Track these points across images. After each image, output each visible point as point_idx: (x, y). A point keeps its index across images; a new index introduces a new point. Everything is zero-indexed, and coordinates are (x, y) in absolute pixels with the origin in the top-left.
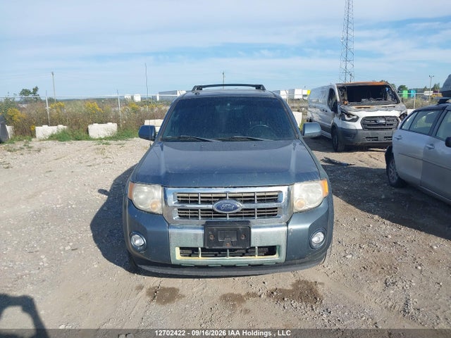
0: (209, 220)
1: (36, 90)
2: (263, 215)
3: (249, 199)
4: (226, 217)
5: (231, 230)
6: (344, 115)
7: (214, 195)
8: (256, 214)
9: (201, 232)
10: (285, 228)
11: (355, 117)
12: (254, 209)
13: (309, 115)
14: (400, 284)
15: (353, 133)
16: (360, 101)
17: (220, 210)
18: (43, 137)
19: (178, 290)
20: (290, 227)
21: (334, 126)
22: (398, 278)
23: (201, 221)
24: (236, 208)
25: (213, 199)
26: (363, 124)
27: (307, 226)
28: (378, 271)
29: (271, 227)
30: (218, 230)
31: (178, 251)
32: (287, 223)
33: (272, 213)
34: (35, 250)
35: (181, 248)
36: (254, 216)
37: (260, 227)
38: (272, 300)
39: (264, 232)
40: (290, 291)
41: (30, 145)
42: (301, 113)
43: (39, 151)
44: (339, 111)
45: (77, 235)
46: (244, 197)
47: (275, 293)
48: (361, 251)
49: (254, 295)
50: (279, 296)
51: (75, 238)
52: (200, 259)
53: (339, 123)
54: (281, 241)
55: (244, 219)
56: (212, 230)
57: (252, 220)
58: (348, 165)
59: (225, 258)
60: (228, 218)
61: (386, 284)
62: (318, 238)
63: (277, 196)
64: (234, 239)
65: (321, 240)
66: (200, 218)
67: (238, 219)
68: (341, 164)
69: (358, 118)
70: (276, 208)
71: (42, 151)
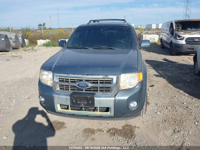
0: (74, 91)
1: (44, 24)
2: (102, 91)
3: (95, 82)
4: (83, 90)
5: (84, 97)
6: (177, 36)
7: (77, 79)
8: (99, 90)
9: (69, 97)
10: (114, 98)
11: (182, 38)
12: (98, 87)
13: (161, 36)
14: (182, 132)
15: (181, 46)
16: (186, 29)
17: (79, 87)
18: (40, 45)
19: (65, 123)
20: (116, 98)
21: (171, 42)
22: (182, 128)
23: (70, 92)
24: (87, 86)
25: (76, 81)
26: (186, 41)
27: (126, 98)
28: (172, 123)
29: (106, 97)
30: (77, 97)
31: (59, 106)
32: (115, 96)
33: (108, 90)
34: (13, 97)
35: (60, 105)
36: (98, 91)
37: (100, 97)
38: (109, 134)
39: (102, 100)
40: (120, 130)
41: (34, 48)
42: (158, 35)
43: (36, 51)
44: (174, 34)
45: (33, 91)
46: (93, 80)
47: (111, 131)
48: (166, 110)
49: (101, 130)
50: (113, 132)
51: (31, 93)
52: (70, 111)
53: (174, 41)
54: (111, 106)
55: (92, 92)
56: (74, 97)
57: (96, 93)
58: (175, 62)
59: (82, 111)
60: (84, 91)
61: (174, 131)
62: (134, 105)
63: (110, 81)
64: (86, 103)
65: (136, 106)
66: (70, 90)
67: (89, 92)
68: (171, 62)
69: (184, 38)
70: (110, 87)
71: (37, 51)
